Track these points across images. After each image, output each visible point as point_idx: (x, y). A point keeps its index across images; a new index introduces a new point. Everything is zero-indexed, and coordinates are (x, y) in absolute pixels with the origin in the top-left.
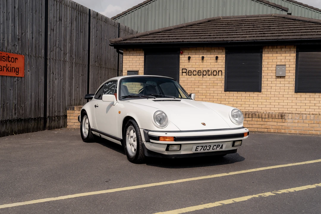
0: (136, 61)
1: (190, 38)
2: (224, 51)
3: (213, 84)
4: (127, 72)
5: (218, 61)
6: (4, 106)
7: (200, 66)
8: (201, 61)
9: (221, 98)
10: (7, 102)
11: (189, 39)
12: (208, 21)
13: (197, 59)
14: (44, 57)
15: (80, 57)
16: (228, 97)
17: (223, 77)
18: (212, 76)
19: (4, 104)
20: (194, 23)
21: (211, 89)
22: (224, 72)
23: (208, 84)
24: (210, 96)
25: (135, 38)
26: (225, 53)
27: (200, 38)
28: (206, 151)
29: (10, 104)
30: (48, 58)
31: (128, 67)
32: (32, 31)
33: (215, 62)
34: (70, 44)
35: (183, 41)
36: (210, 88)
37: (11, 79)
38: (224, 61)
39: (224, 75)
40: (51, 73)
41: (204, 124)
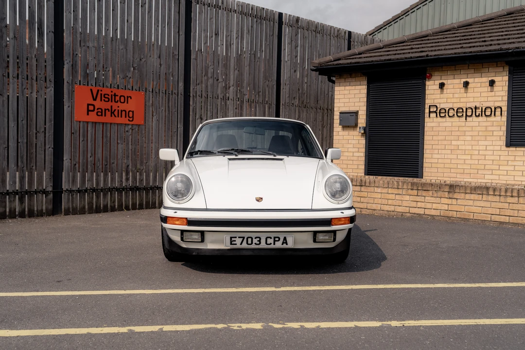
0: (355, 94)
1: (444, 50)
2: (507, 69)
3: (485, 134)
4: (339, 114)
5: (496, 88)
6: (106, 168)
7: (462, 100)
8: (463, 90)
9: (500, 160)
10: (112, 161)
11: (442, 50)
12: (508, 15)
13: (456, 86)
14: (183, 94)
15: (259, 92)
16: (512, 158)
17: (504, 118)
18: (484, 118)
19: (106, 165)
20: (477, 19)
21: (481, 143)
22: (505, 109)
23: (476, 133)
24: (479, 154)
25: (356, 55)
26: (508, 72)
27: (462, 48)
28: (253, 246)
29: (117, 165)
30: (191, 95)
31: (342, 105)
32: (158, 55)
33: (489, 90)
34: (236, 72)
35: (427, 56)
36: (478, 141)
37: (119, 127)
38: (506, 88)
39: (506, 114)
40: (197, 118)
41: (259, 200)
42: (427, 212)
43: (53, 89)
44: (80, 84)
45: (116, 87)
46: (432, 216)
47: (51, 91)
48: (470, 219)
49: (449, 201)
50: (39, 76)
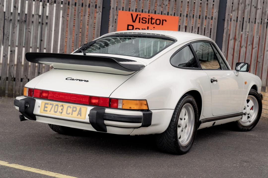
14: (217, 18)
30: (226, 20)
40: (230, 39)
43: (101, 13)
44: (123, 10)
45: (154, 12)
47: (99, 16)
50: (91, 4)
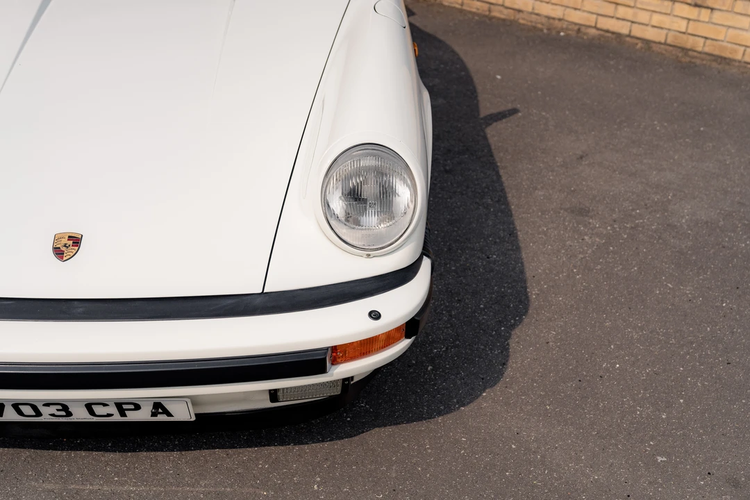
28: (47, 419)
41: (67, 247)
42: (638, 31)
46: (647, 42)
48: (735, 60)
49: (692, 13)
